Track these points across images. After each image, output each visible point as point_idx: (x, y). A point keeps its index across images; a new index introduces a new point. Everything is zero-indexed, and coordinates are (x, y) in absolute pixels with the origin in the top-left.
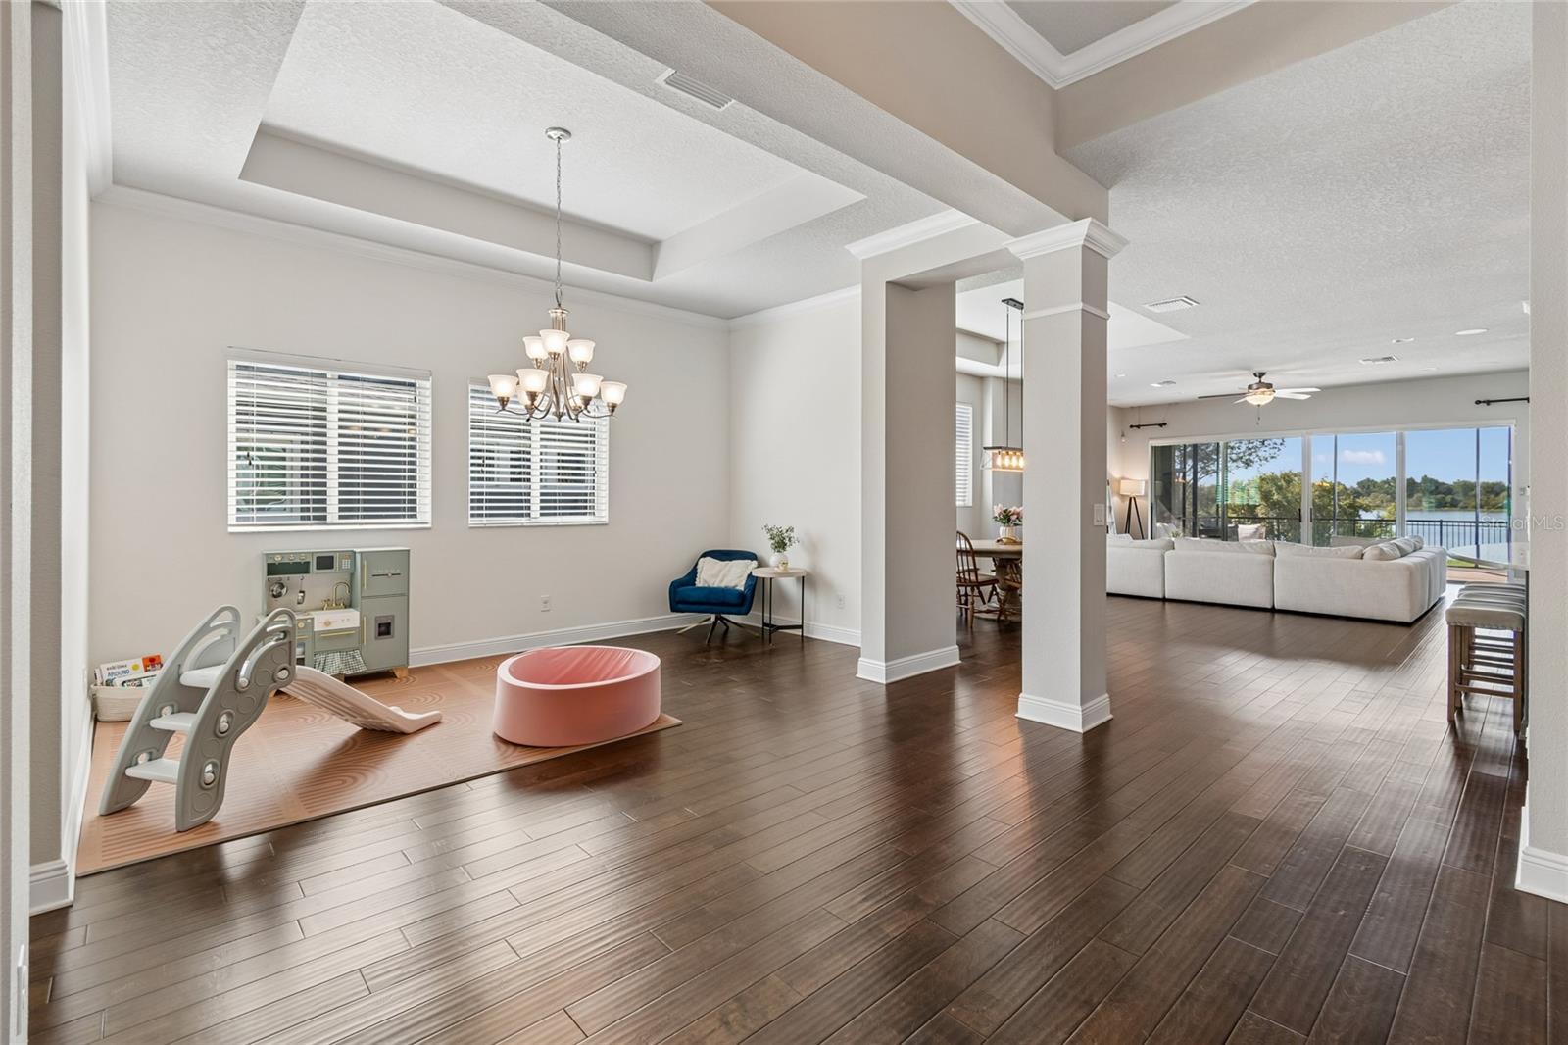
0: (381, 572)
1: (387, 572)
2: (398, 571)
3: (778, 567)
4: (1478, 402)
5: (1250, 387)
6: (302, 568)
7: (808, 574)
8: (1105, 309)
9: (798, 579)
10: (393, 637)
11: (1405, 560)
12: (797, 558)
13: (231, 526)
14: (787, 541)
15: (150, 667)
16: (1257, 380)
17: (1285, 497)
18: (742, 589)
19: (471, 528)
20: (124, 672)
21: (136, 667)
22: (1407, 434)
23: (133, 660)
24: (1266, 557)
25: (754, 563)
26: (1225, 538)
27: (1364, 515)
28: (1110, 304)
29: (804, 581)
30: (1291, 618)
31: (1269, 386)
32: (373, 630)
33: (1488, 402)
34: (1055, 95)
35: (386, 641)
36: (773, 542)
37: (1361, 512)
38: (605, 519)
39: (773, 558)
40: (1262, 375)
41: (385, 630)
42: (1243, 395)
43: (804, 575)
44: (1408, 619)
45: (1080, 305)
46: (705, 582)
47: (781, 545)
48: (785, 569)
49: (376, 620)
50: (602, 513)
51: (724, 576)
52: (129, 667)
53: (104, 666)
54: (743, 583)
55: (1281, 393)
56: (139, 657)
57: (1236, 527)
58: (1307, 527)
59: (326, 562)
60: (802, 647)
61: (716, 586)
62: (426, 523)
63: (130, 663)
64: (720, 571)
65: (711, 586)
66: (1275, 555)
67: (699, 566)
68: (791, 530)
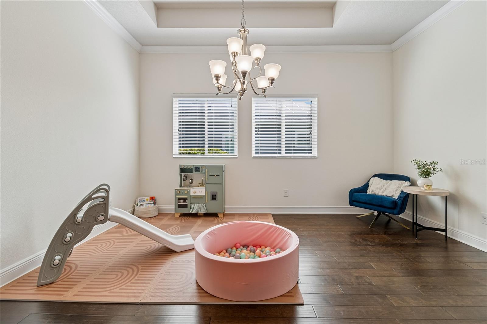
0: (212, 174)
1: (214, 174)
2: (219, 174)
3: (424, 187)
6: (190, 171)
7: (451, 194)
9: (442, 197)
10: (217, 201)
13: (174, 155)
14: (432, 170)
15: (151, 200)
18: (397, 198)
19: (253, 158)
20: (144, 201)
21: (147, 200)
23: (147, 197)
25: (408, 183)
29: (447, 198)
32: (210, 197)
35: (214, 202)
36: (420, 170)
38: (316, 155)
39: (421, 181)
41: (214, 197)
43: (447, 195)
46: (373, 191)
47: (426, 173)
48: (429, 189)
49: (211, 193)
50: (315, 153)
51: (386, 189)
52: (145, 200)
53: (139, 198)
54: (398, 194)
56: (149, 197)
59: (197, 169)
60: (447, 245)
61: (380, 194)
62: (236, 155)
63: (146, 198)
64: (383, 186)
65: (377, 194)
67: (370, 182)
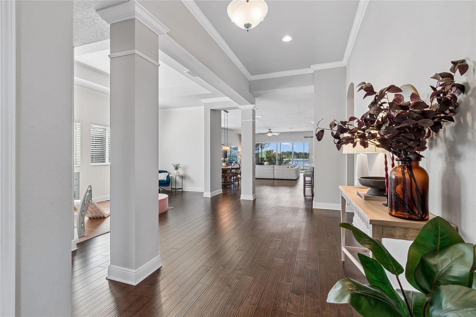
2: (76, 178)
3: (175, 174)
4: (305, 137)
5: (268, 132)
8: (255, 121)
11: (295, 168)
12: (181, 172)
14: (178, 167)
16: (269, 131)
17: (270, 156)
18: (166, 180)
19: (91, 166)
22: (294, 143)
24: (273, 168)
25: (168, 173)
26: (262, 165)
27: (284, 160)
28: (256, 120)
29: (182, 177)
30: (277, 180)
31: (271, 132)
33: (306, 137)
34: (250, 81)
36: (174, 168)
37: (284, 159)
39: (175, 172)
40: (270, 130)
42: (267, 134)
43: (183, 175)
44: (296, 179)
45: (252, 120)
48: (178, 174)
51: (160, 177)
54: (166, 178)
55: (273, 134)
57: (264, 163)
58: (277, 162)
60: (182, 194)
62: (79, 165)
66: (274, 168)
68: (179, 165)
